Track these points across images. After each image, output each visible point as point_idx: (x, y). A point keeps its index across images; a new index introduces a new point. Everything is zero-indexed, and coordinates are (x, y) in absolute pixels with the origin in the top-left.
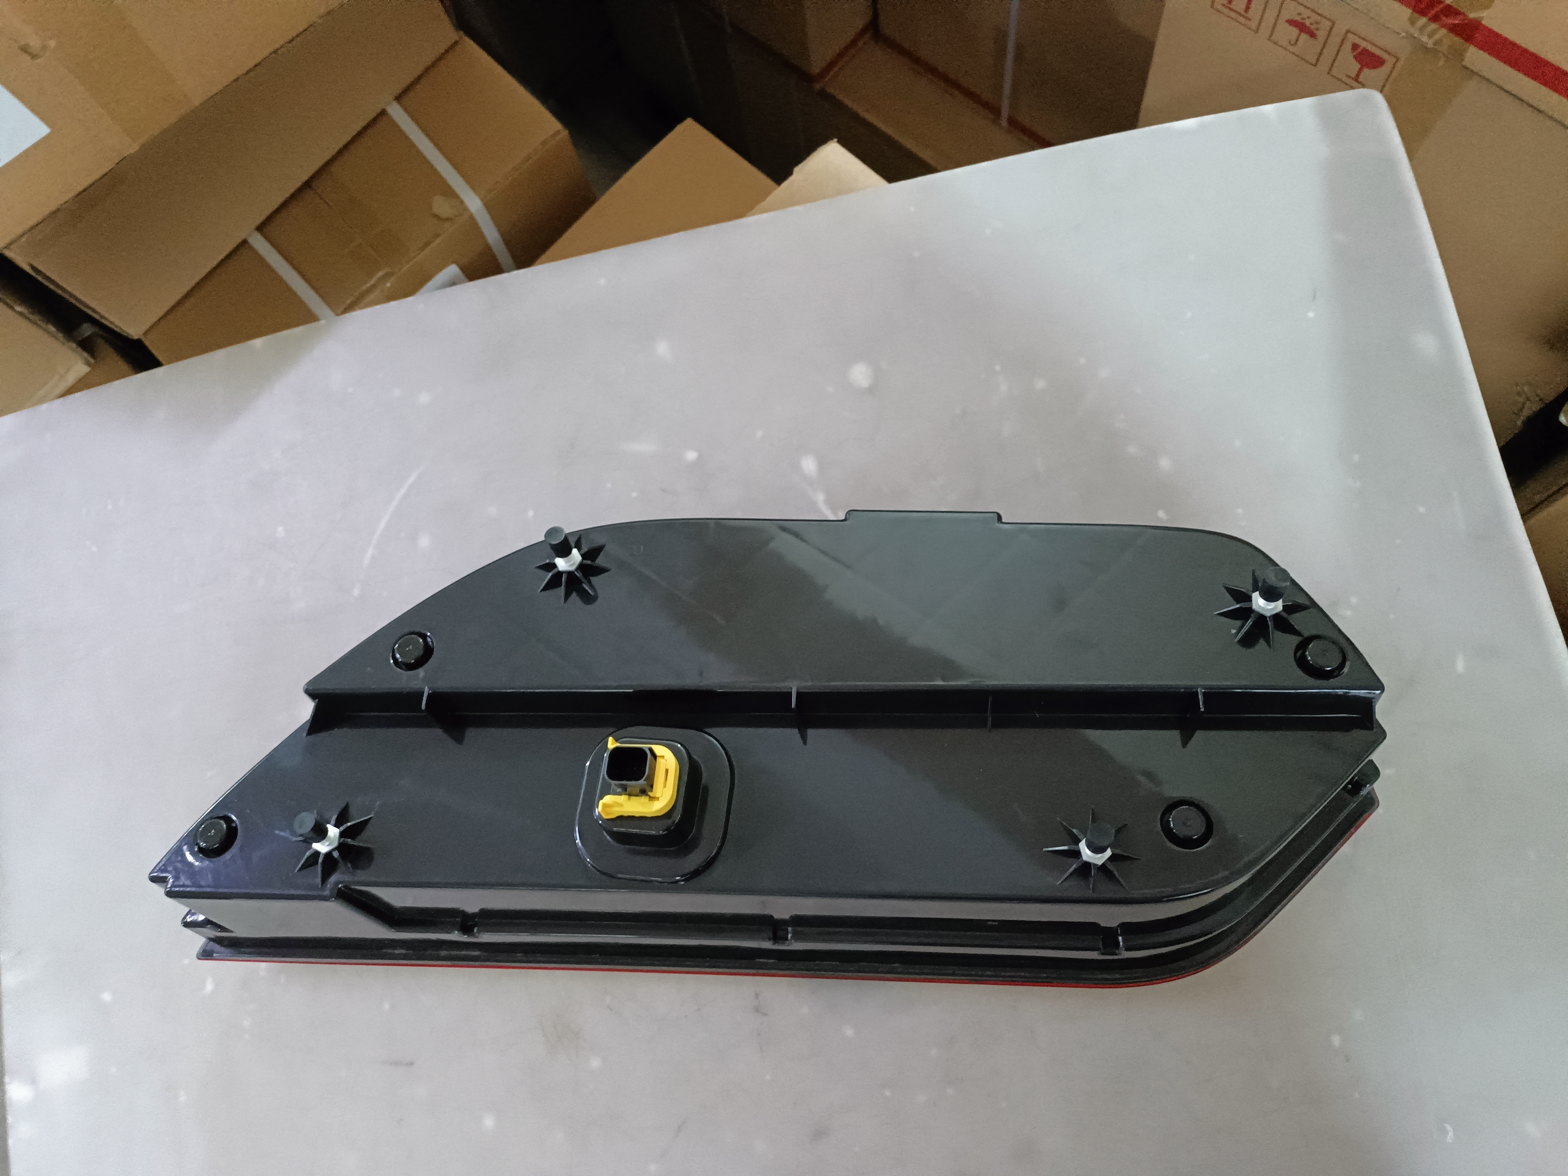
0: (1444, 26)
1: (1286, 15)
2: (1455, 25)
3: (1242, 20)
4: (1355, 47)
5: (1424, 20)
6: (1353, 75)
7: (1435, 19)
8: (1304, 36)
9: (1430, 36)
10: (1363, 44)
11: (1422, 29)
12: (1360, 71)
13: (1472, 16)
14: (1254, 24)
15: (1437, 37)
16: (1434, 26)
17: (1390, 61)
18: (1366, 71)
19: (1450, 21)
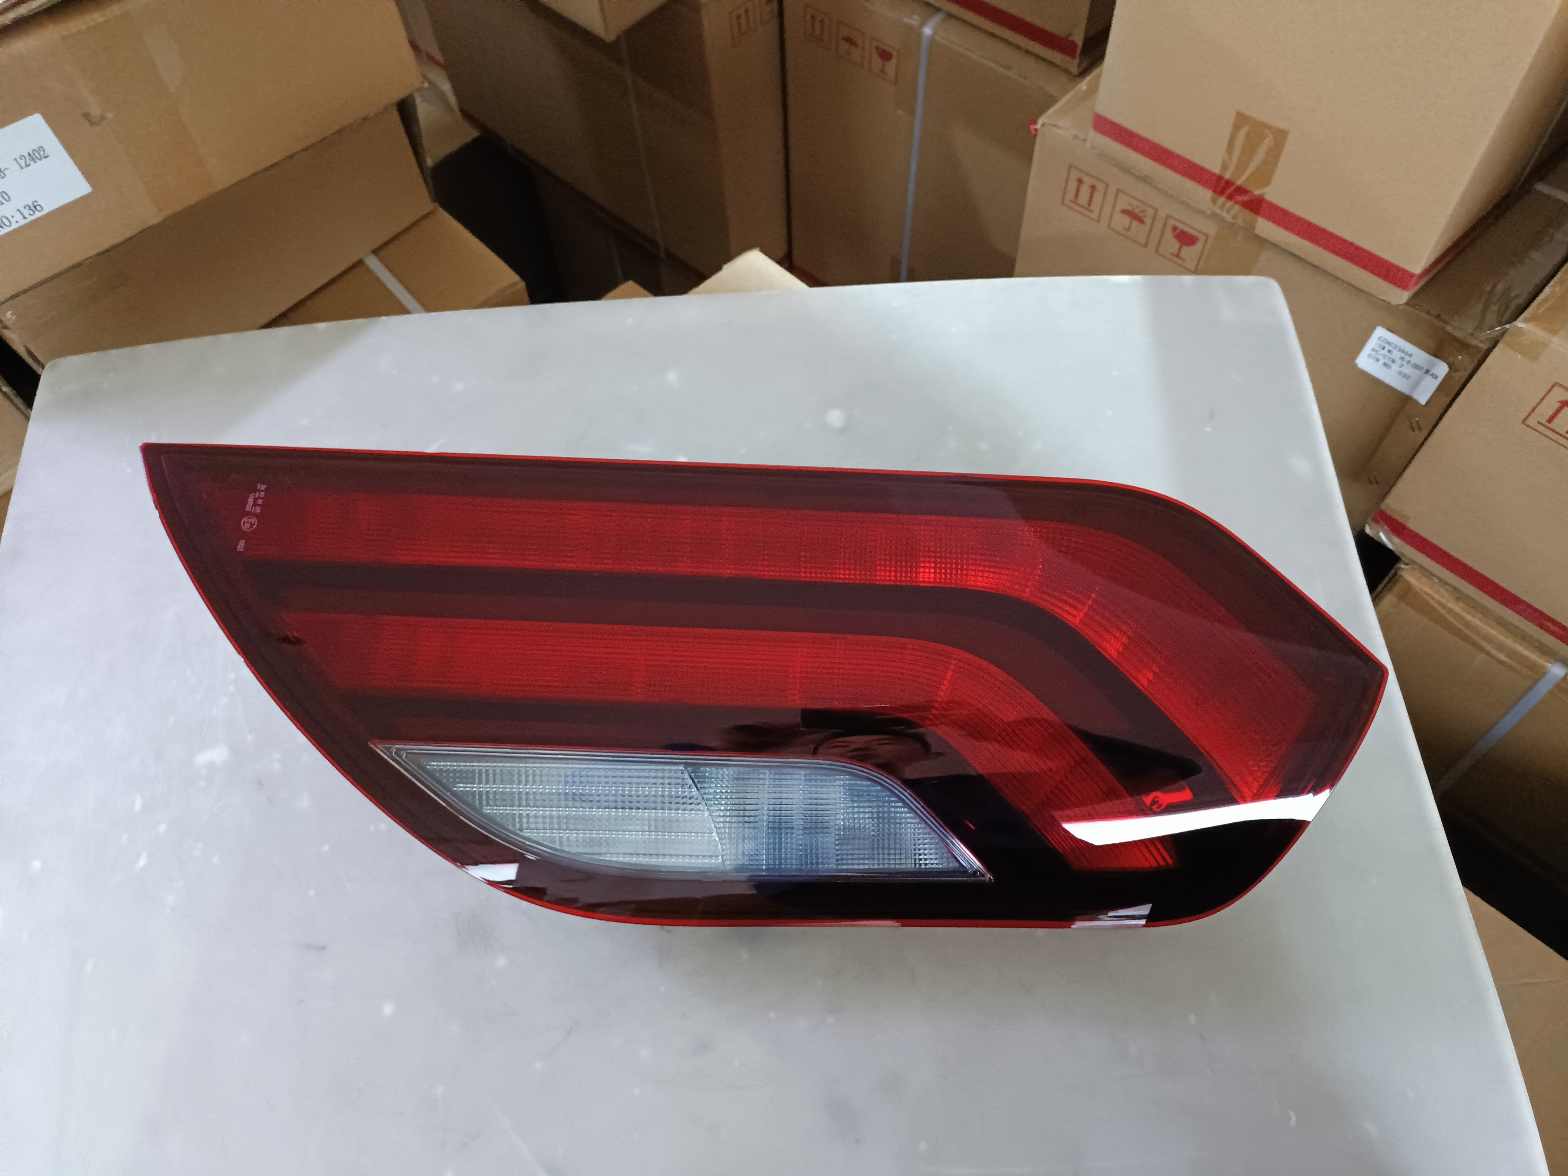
0: (1237, 203)
1: (1120, 206)
2: (1247, 202)
3: (1087, 213)
4: (1175, 229)
5: (1222, 199)
6: (1176, 253)
7: (1230, 198)
8: (1135, 223)
9: (1228, 212)
10: (1181, 226)
11: (1222, 207)
12: (1180, 249)
13: (1257, 192)
14: (1095, 216)
15: (1233, 213)
16: (1230, 204)
17: (1202, 239)
18: (1185, 248)
19: (1239, 198)
